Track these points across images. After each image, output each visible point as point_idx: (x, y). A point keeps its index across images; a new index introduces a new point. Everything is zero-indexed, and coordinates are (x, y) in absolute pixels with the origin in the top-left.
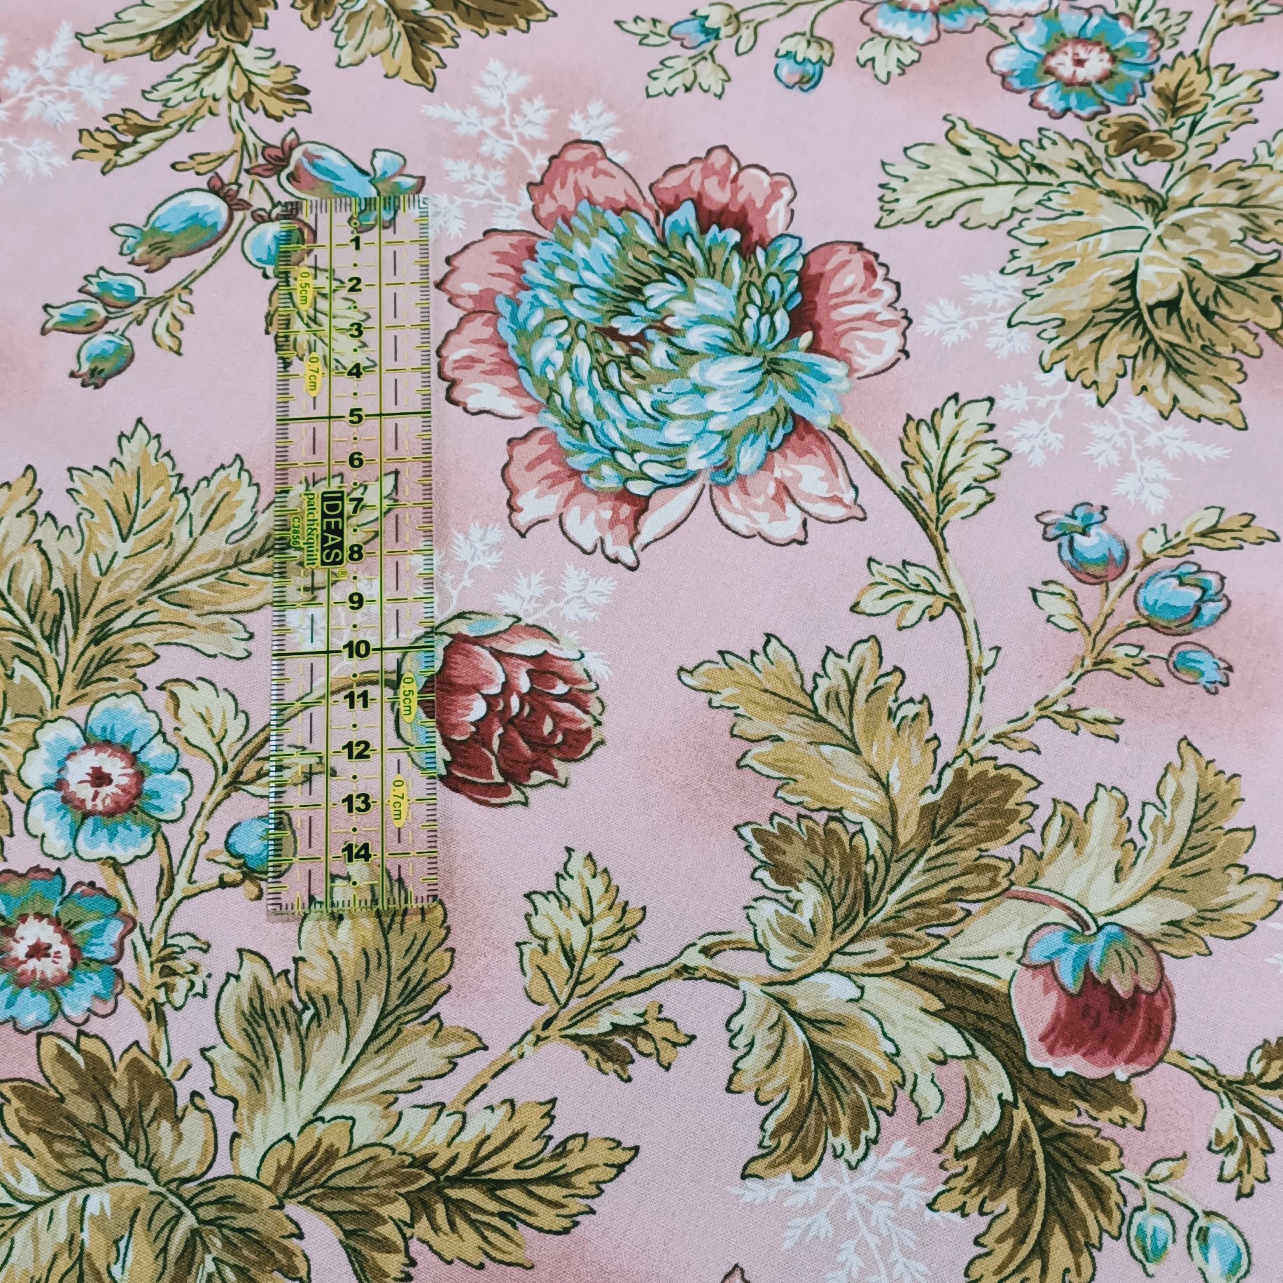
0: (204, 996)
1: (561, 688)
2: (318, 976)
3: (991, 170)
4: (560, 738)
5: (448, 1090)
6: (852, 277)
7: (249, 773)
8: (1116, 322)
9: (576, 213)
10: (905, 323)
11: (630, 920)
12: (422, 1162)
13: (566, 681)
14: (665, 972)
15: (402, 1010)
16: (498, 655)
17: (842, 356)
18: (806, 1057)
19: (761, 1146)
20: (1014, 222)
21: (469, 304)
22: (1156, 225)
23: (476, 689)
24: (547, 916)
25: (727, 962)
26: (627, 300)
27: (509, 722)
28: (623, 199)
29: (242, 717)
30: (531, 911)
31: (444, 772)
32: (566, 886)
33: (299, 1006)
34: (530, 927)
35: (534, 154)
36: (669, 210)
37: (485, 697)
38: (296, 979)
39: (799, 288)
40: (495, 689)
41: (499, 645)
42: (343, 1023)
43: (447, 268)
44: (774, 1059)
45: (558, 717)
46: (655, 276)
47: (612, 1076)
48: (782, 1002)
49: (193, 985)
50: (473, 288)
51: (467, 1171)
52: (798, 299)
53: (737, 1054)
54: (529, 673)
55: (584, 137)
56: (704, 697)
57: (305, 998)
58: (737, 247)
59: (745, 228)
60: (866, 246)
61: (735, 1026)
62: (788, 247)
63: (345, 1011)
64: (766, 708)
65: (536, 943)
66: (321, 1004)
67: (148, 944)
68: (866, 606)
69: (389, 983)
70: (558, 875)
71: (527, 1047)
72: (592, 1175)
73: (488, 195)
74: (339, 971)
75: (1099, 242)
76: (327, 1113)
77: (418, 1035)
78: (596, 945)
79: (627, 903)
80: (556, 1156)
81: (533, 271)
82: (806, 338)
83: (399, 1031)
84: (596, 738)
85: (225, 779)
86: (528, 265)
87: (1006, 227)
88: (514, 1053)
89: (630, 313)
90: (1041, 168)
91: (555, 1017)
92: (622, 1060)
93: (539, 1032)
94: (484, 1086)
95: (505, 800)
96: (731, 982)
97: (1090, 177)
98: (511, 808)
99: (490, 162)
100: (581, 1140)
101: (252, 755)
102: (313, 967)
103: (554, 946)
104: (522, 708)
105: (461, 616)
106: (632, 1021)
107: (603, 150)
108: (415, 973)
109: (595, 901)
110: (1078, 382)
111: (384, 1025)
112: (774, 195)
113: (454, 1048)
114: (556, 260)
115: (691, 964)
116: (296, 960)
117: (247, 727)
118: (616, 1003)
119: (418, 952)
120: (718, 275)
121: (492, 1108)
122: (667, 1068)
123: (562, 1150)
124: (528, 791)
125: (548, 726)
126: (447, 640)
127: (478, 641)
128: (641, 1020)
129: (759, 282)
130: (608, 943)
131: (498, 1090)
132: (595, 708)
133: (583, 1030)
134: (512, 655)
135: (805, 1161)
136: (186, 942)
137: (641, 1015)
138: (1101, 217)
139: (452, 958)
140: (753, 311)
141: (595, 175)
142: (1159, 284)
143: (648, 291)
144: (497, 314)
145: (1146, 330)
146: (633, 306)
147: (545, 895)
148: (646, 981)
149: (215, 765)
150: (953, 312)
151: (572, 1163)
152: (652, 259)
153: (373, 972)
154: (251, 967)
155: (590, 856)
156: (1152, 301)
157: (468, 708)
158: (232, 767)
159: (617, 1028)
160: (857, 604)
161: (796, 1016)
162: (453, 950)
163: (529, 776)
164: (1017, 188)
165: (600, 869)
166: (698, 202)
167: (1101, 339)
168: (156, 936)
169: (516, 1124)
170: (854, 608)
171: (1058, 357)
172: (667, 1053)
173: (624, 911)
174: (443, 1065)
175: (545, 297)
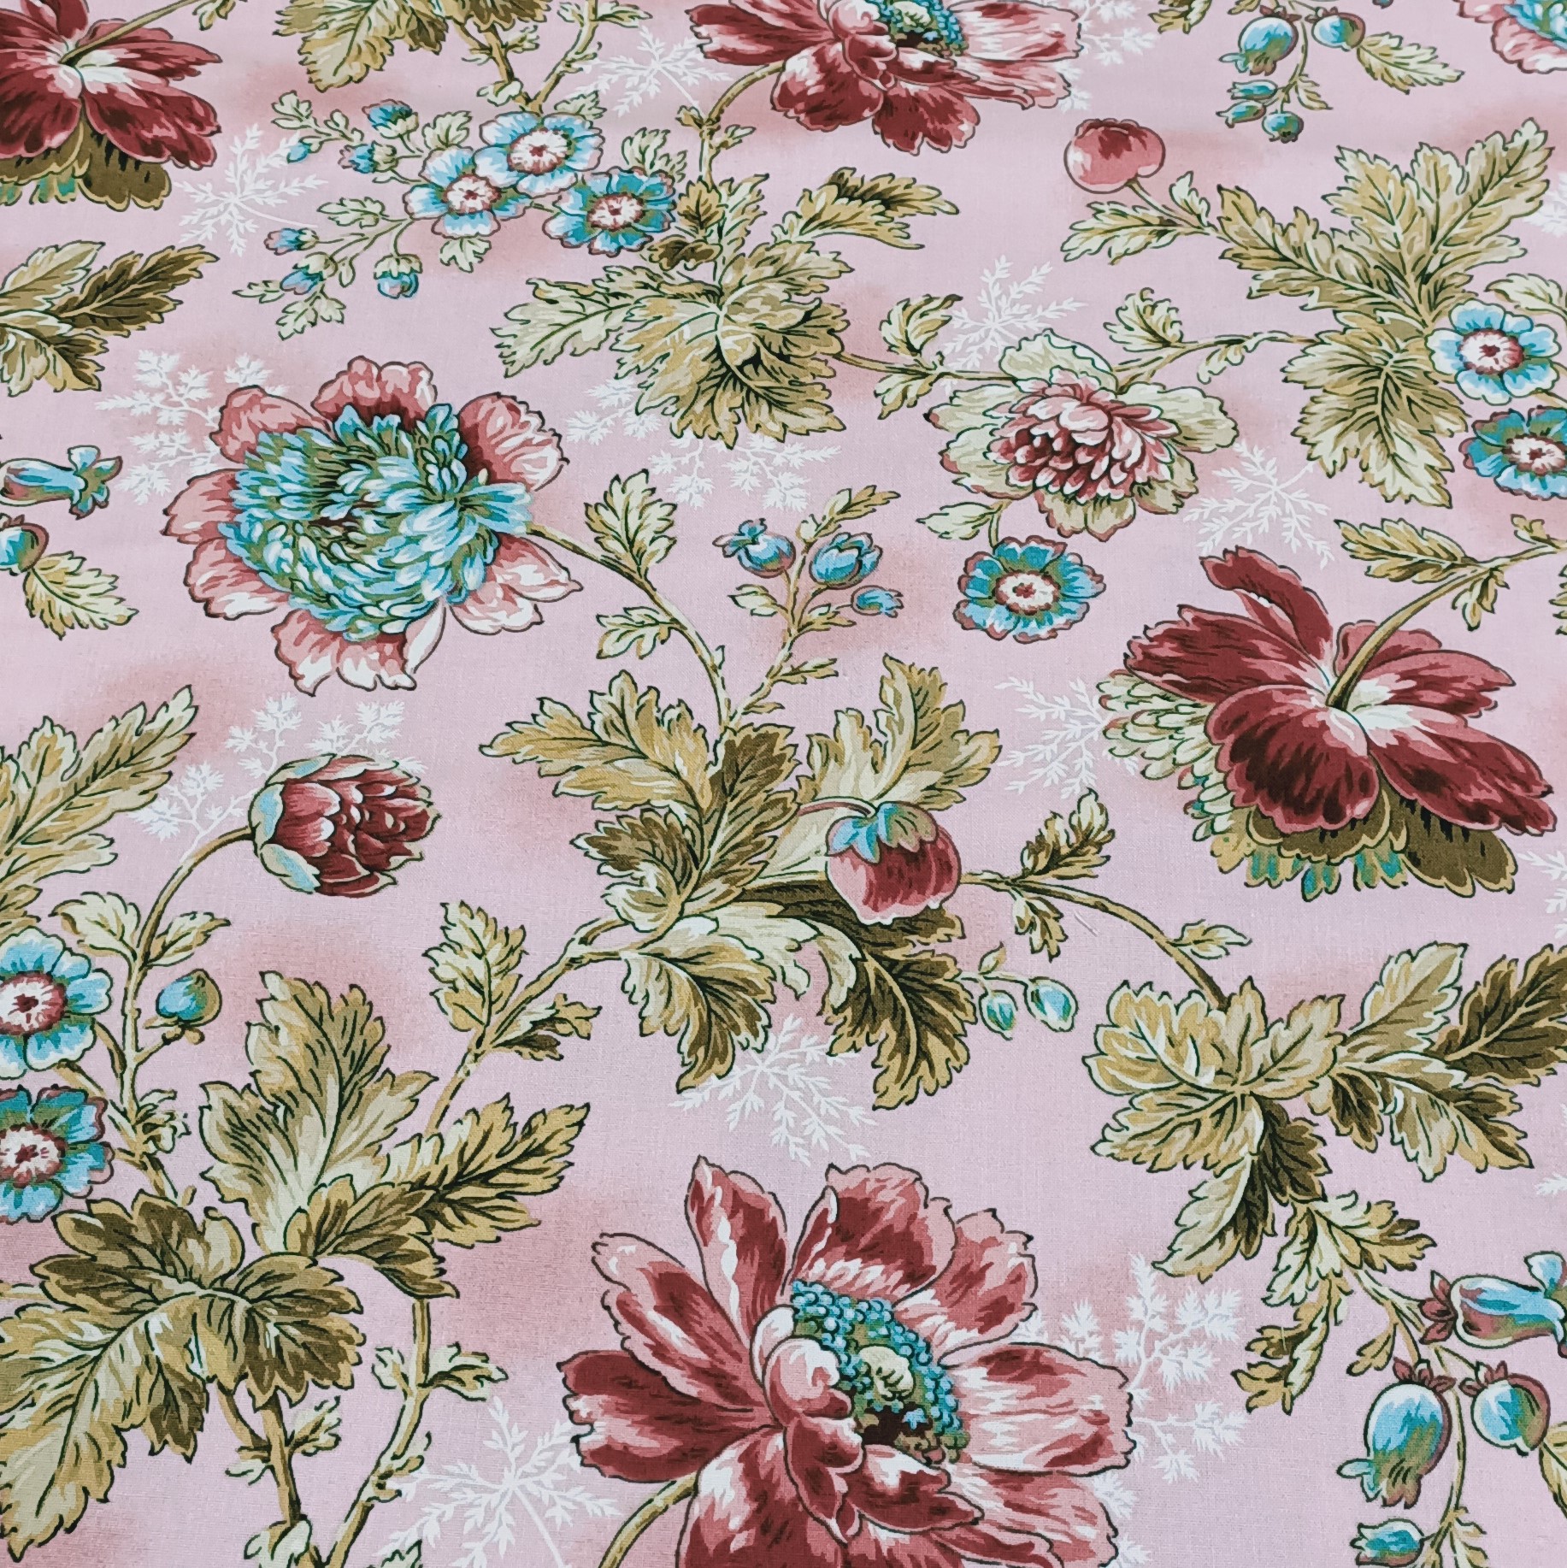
0: (188, 1133)
1: (389, 790)
2: (276, 1079)
3: (579, 309)
4: (402, 826)
5: (420, 1121)
6: (501, 418)
7: (156, 949)
8: (718, 385)
9: (259, 444)
10: (555, 439)
11: (514, 942)
12: (421, 1184)
13: (391, 784)
14: (557, 970)
15: (356, 1078)
16: (327, 784)
17: (518, 479)
18: (693, 988)
19: (683, 1064)
20: (612, 340)
21: (197, 538)
22: (720, 308)
23: (319, 814)
24: (447, 963)
25: (604, 943)
26: (327, 493)
27: (356, 829)
28: (293, 421)
29: (131, 909)
31: (317, 884)
32: (452, 934)
33: (270, 1108)
34: (437, 977)
35: (206, 411)
36: (335, 418)
37: (329, 818)
38: (259, 1089)
39: (462, 441)
40: (335, 809)
41: (325, 777)
42: (312, 1106)
43: (167, 519)
44: (669, 1000)
45: (394, 811)
46: (342, 469)
48: (658, 955)
49: (175, 1129)
50: (197, 525)
51: (459, 1175)
52: (464, 449)
53: (638, 1007)
54: (358, 787)
55: (242, 385)
56: (508, 759)
57: (272, 1099)
58: (400, 427)
59: (400, 411)
60: (504, 393)
61: (629, 987)
62: (441, 414)
63: (310, 1096)
64: (560, 751)
65: (446, 988)
66: (288, 1099)
67: (124, 1114)
68: (609, 648)
69: (337, 1061)
70: (443, 928)
71: (471, 1067)
72: (560, 1138)
73: (180, 453)
74: (292, 1068)
75: (681, 334)
76: (326, 1179)
77: (377, 1091)
78: (494, 970)
80: (525, 1136)
81: (241, 497)
82: (483, 475)
83: (361, 1094)
84: (432, 816)
85: (139, 963)
86: (234, 494)
87: (606, 345)
88: (461, 1074)
89: (333, 502)
90: (616, 295)
91: (483, 1035)
92: (550, 1045)
93: (475, 1050)
94: (447, 1108)
96: (612, 956)
97: (657, 290)
99: (171, 428)
100: (541, 1117)
101: (152, 936)
102: (268, 1074)
103: (461, 984)
104: (362, 815)
105: (285, 767)
106: (547, 1014)
107: (262, 390)
108: (357, 1046)
109: (480, 935)
110: (706, 437)
111: (346, 1094)
112: (415, 380)
113: (410, 1089)
114: (256, 483)
116: (253, 1074)
117: (139, 915)
118: (529, 1007)
119: (352, 1029)
120: (394, 452)
121: (460, 1121)
122: (588, 1038)
123: (529, 1130)
124: (393, 873)
125: (389, 821)
126: (280, 787)
127: (306, 779)
129: (429, 446)
130: (504, 965)
131: (459, 1107)
132: (422, 794)
133: (509, 1036)
134: (339, 780)
135: (722, 1061)
136: (154, 1098)
138: (677, 315)
140: (432, 469)
141: (262, 411)
142: (739, 349)
143: (341, 481)
144: (225, 538)
145: (743, 384)
146: (334, 497)
147: (439, 949)
148: (546, 981)
149: (125, 956)
150: (591, 419)
151: (540, 1136)
152: (334, 457)
153: (321, 1058)
154: (217, 1096)
155: (462, 904)
156: (739, 363)
157: (319, 830)
158: (140, 952)
159: (536, 1025)
160: (601, 651)
161: (673, 961)
163: (389, 863)
164: (603, 315)
165: (475, 910)
166: (355, 404)
167: (712, 401)
168: (127, 1104)
169: (484, 1126)
170: (599, 656)
171: (683, 424)
173: (507, 935)
174: (409, 1105)
175: (257, 513)
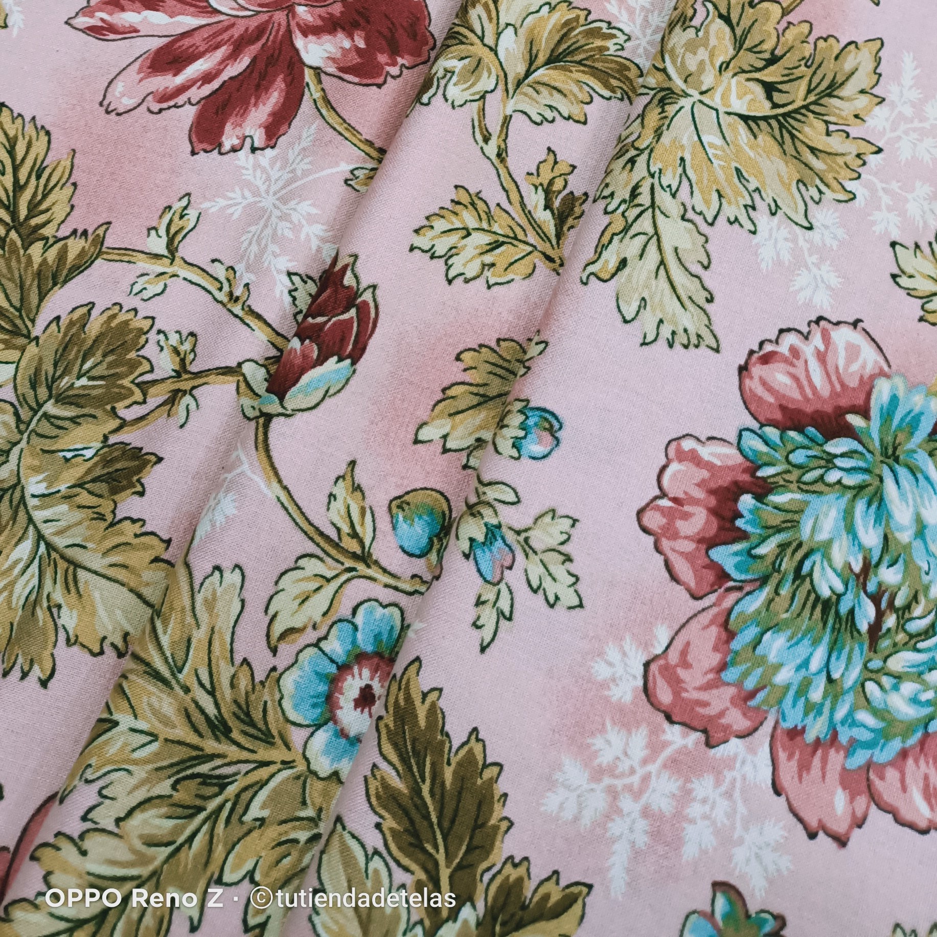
30: (461, 278)
47: (584, 207)
79: (452, 201)
95: (372, 305)
98: (379, 299)
115: (496, 151)
128: (540, 188)
137: (536, 188)
139: (504, 340)
162: (498, 340)
172: (563, 168)
